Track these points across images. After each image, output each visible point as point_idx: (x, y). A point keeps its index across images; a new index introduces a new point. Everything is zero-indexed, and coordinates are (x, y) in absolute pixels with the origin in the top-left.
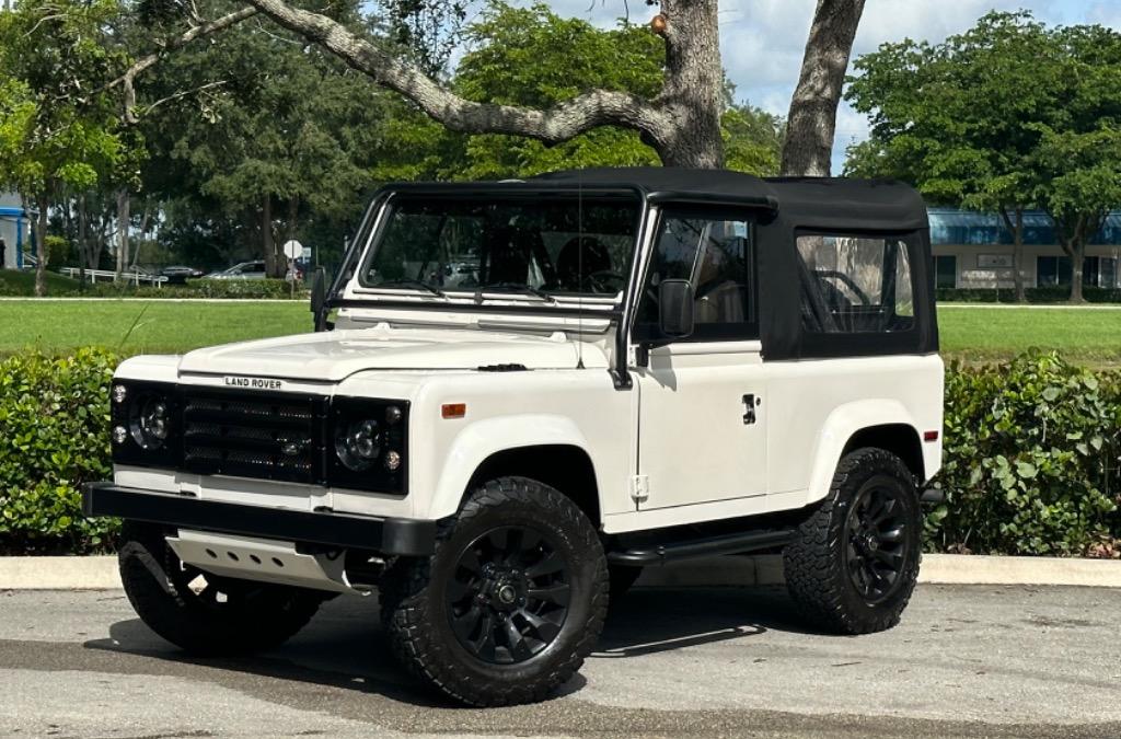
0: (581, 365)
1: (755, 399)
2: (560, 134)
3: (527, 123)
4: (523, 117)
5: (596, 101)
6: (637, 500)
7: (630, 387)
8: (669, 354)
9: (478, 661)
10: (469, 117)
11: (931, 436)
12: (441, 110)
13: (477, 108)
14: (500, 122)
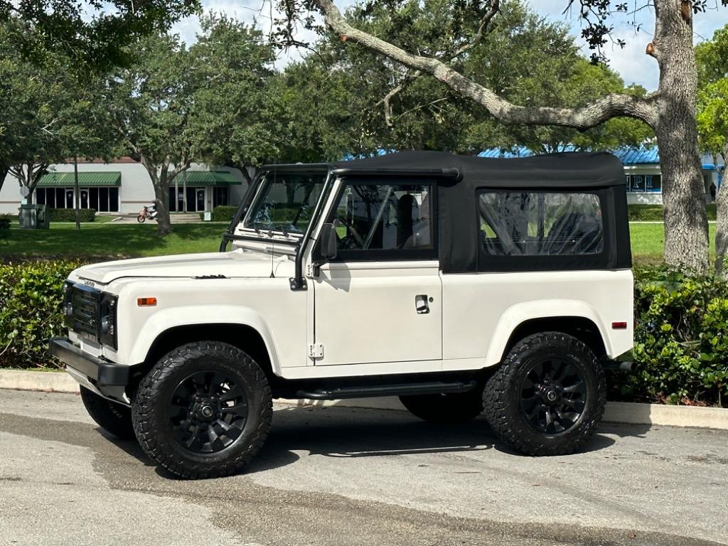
0: (273, 276)
1: (428, 298)
2: (585, 123)
3: (560, 118)
4: (556, 114)
5: (608, 101)
6: (314, 359)
7: (306, 289)
8: (348, 269)
9: (190, 452)
10: (514, 116)
11: (619, 326)
12: (498, 112)
13: (521, 110)
14: (538, 117)
